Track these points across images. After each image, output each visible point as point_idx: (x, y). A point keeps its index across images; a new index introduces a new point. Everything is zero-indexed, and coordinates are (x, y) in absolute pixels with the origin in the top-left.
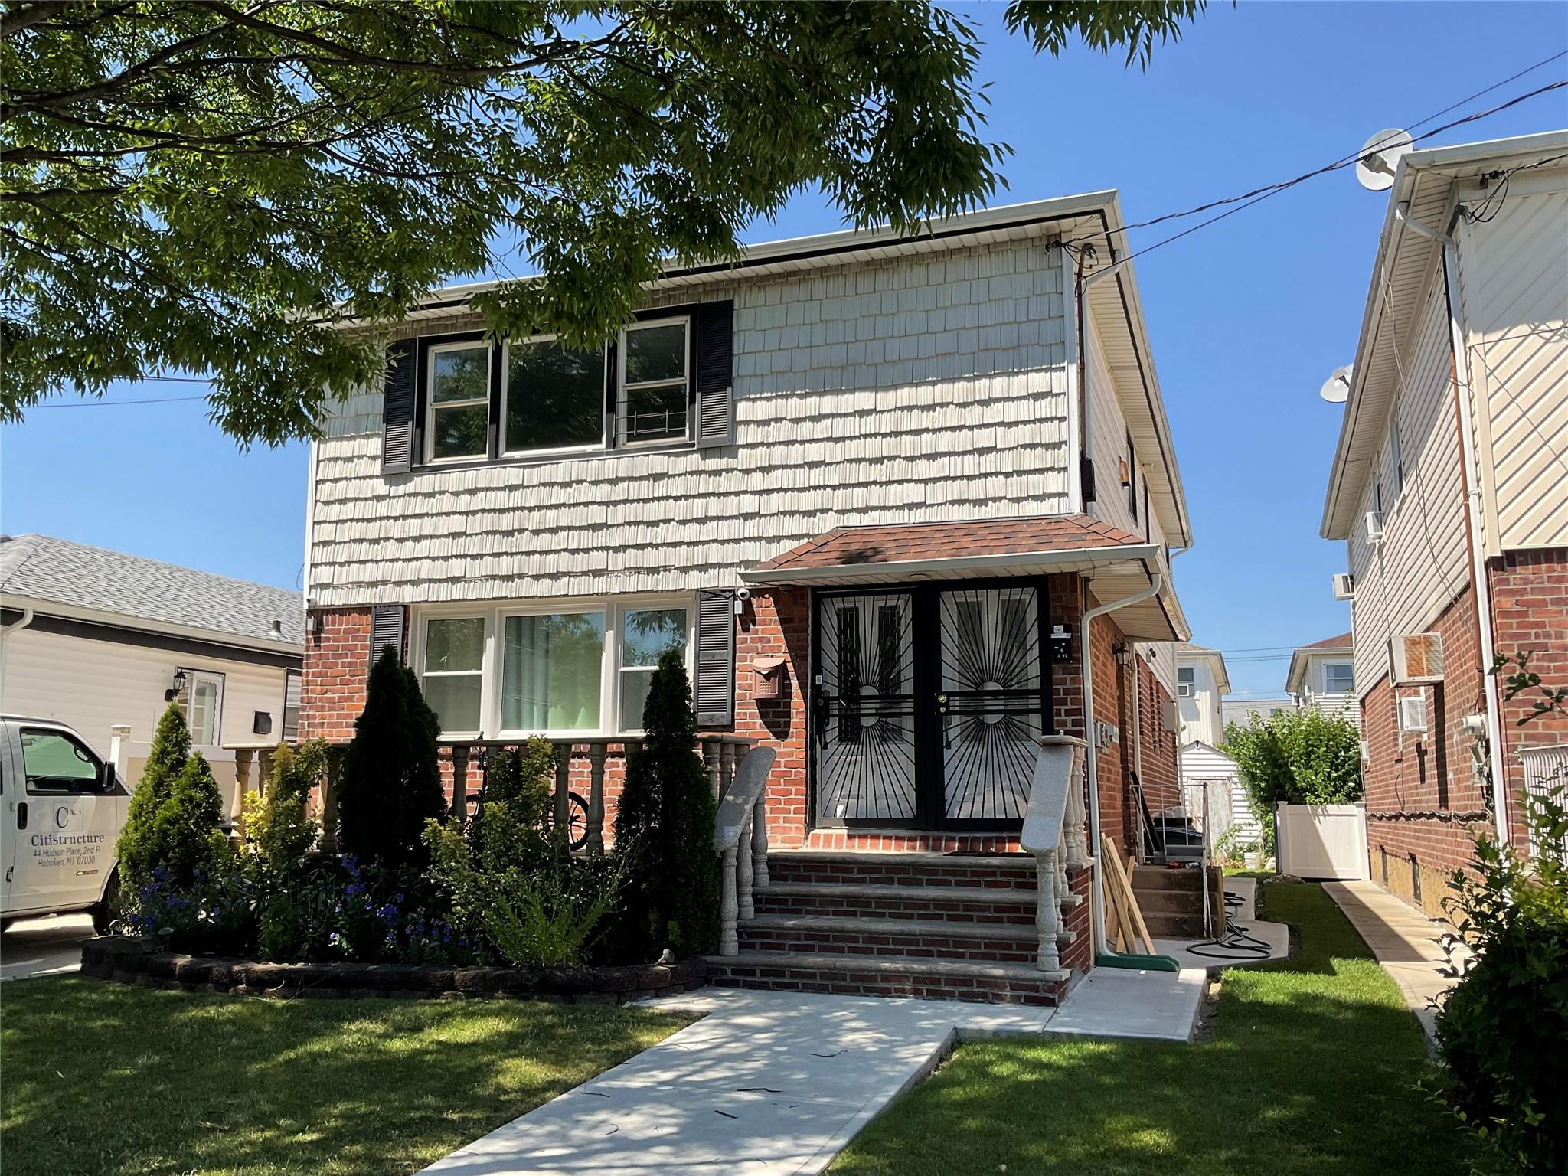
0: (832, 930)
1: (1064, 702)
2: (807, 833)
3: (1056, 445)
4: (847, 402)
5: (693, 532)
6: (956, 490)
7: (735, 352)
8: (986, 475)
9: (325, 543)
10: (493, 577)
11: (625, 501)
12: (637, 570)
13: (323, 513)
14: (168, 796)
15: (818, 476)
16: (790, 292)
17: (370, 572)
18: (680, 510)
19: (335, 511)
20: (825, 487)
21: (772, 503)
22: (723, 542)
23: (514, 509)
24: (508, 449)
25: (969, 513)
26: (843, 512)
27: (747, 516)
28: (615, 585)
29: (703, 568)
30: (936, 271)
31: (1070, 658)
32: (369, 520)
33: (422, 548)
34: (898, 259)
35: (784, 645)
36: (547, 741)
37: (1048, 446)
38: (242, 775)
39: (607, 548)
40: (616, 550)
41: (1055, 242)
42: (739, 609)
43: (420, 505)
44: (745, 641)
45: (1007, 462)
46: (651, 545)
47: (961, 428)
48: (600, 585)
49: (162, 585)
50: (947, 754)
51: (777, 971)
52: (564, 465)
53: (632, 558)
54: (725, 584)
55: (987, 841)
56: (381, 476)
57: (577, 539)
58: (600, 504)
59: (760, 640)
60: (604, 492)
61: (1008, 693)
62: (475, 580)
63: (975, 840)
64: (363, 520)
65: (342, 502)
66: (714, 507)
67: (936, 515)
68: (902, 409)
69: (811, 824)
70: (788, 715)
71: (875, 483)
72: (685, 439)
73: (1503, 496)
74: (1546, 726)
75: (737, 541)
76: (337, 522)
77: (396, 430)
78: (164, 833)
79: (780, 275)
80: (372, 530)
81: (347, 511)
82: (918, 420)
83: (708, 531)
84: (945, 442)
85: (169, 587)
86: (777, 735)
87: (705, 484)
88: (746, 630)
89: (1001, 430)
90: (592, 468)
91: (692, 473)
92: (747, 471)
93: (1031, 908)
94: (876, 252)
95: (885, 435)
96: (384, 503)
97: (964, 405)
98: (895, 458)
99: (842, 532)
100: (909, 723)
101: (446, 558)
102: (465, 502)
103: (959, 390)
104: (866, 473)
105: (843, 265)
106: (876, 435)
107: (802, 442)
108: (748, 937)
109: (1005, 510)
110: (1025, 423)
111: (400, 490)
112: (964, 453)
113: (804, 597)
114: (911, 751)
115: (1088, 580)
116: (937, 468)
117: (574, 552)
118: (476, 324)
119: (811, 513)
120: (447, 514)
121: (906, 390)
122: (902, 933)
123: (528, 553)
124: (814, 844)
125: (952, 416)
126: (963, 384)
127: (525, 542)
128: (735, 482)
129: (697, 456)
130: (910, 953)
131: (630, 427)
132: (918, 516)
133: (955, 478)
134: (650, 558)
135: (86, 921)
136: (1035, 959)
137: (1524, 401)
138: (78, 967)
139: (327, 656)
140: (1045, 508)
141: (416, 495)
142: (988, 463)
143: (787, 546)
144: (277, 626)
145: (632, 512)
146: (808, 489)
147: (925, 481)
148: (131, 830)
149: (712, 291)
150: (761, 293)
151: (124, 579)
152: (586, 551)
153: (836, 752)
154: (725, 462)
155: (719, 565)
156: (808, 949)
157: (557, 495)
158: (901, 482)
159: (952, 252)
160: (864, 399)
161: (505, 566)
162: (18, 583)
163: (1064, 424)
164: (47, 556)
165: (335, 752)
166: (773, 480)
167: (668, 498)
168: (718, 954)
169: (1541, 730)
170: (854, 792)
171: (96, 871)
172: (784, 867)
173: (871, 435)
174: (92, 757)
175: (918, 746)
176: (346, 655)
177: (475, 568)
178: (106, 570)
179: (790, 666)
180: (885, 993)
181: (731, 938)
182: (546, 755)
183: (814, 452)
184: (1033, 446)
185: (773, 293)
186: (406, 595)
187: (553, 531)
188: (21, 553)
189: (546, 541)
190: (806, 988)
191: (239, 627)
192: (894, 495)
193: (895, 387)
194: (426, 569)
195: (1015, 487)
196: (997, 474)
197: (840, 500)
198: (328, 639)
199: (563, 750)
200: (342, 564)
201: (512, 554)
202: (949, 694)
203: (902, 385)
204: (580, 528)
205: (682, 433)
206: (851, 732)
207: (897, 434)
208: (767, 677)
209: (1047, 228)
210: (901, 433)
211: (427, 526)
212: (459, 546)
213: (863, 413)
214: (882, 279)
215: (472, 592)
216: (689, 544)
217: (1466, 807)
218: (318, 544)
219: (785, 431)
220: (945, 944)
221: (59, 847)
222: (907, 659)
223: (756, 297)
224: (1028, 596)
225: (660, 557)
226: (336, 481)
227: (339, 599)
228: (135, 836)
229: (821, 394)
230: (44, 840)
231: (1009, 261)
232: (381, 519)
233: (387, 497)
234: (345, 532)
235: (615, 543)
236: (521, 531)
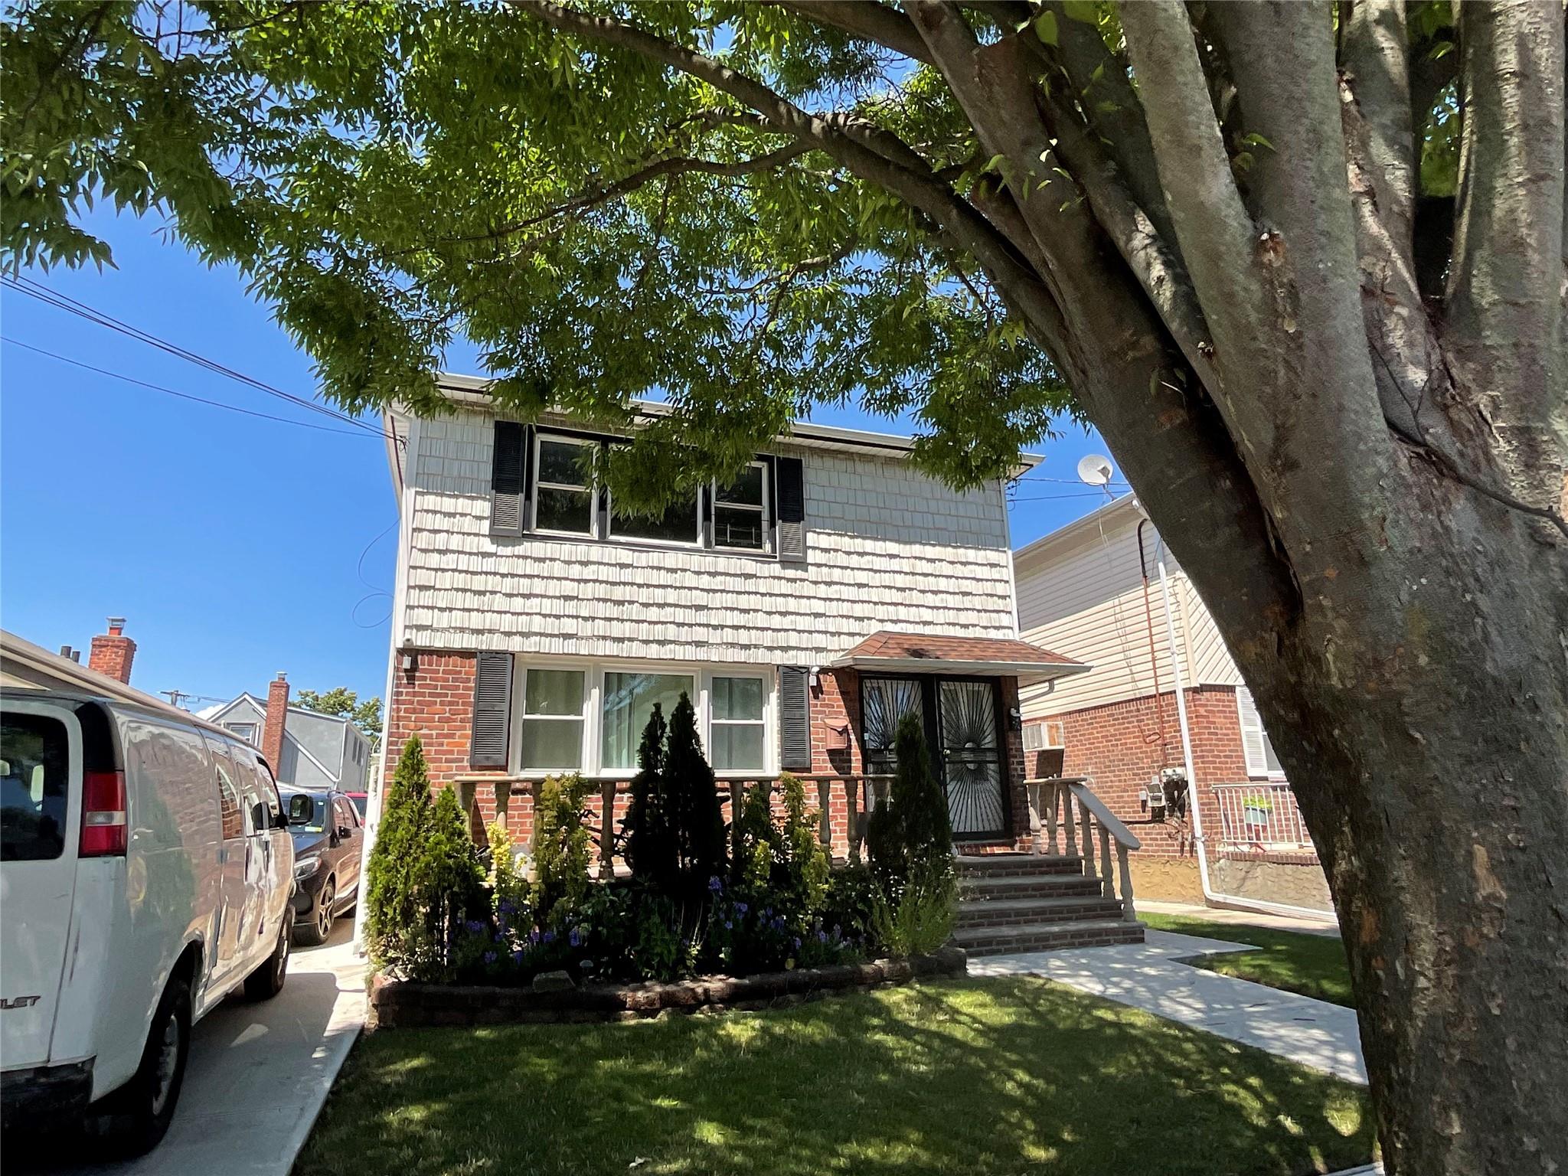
1: (1014, 757)
3: (1004, 597)
4: (881, 547)
5: (776, 621)
6: (951, 616)
7: (805, 496)
8: (968, 609)
9: (423, 588)
10: (604, 638)
11: (722, 591)
12: (733, 645)
13: (419, 559)
15: (864, 594)
16: (840, 465)
17: (475, 620)
18: (768, 603)
19: (434, 560)
21: (833, 608)
22: (799, 632)
23: (625, 584)
24: (615, 533)
25: (959, 632)
26: (882, 621)
27: (816, 615)
28: (714, 655)
29: (785, 649)
32: (474, 573)
33: (533, 605)
35: (845, 711)
37: (1000, 597)
39: (708, 626)
40: (715, 627)
42: (813, 682)
43: (521, 567)
44: (816, 706)
45: (978, 603)
46: (744, 627)
47: (951, 577)
48: (701, 654)
50: (948, 789)
52: (671, 554)
53: (729, 635)
54: (801, 662)
56: (490, 536)
57: (680, 615)
58: (702, 590)
59: (827, 706)
60: (705, 581)
61: (979, 750)
62: (588, 638)
64: (467, 572)
65: (443, 552)
66: (792, 605)
67: (940, 631)
68: (916, 558)
70: (850, 761)
71: (901, 604)
72: (766, 551)
73: (1197, 658)
75: (810, 632)
76: (437, 570)
77: (505, 498)
79: (834, 451)
80: (477, 583)
81: (449, 561)
82: (926, 567)
83: (787, 622)
84: (943, 584)
87: (785, 587)
88: (817, 698)
89: (973, 582)
90: (694, 561)
91: (774, 578)
92: (816, 583)
95: (905, 573)
96: (491, 560)
97: (952, 563)
98: (913, 589)
99: (882, 635)
101: (557, 617)
102: (576, 571)
103: (949, 553)
104: (896, 596)
105: (874, 455)
106: (900, 572)
107: (853, 569)
109: (978, 633)
110: (986, 580)
111: (508, 551)
112: (954, 593)
113: (853, 677)
116: (938, 600)
117: (679, 625)
119: (861, 619)
120: (559, 579)
121: (917, 546)
123: (638, 622)
125: (945, 569)
126: (950, 549)
129: (778, 566)
131: (718, 534)
133: (949, 609)
134: (743, 637)
139: (423, 694)
140: (1001, 635)
141: (525, 557)
142: (968, 602)
143: (849, 643)
145: (729, 600)
146: (858, 602)
147: (932, 608)
149: (787, 450)
150: (821, 460)
152: (691, 625)
154: (800, 574)
155: (798, 649)
157: (664, 578)
158: (917, 606)
160: (892, 547)
161: (616, 629)
163: (1007, 585)
166: (833, 592)
167: (756, 593)
173: (896, 572)
176: (446, 695)
177: (587, 629)
179: (849, 726)
183: (862, 577)
184: (991, 595)
185: (829, 462)
186: (515, 644)
187: (661, 606)
189: (653, 614)
192: (912, 614)
193: (911, 543)
194: (537, 624)
195: (984, 619)
196: (973, 610)
197: (881, 612)
200: (442, 610)
201: (623, 621)
203: (915, 543)
204: (685, 607)
205: (765, 547)
207: (913, 574)
210: (916, 574)
211: (538, 586)
212: (571, 608)
213: (891, 556)
215: (584, 648)
216: (774, 630)
218: (414, 587)
223: (818, 462)
224: (985, 690)
225: (754, 637)
226: (436, 532)
227: (440, 642)
229: (864, 538)
232: (487, 573)
233: (495, 555)
234: (445, 580)
235: (714, 622)
236: (631, 602)
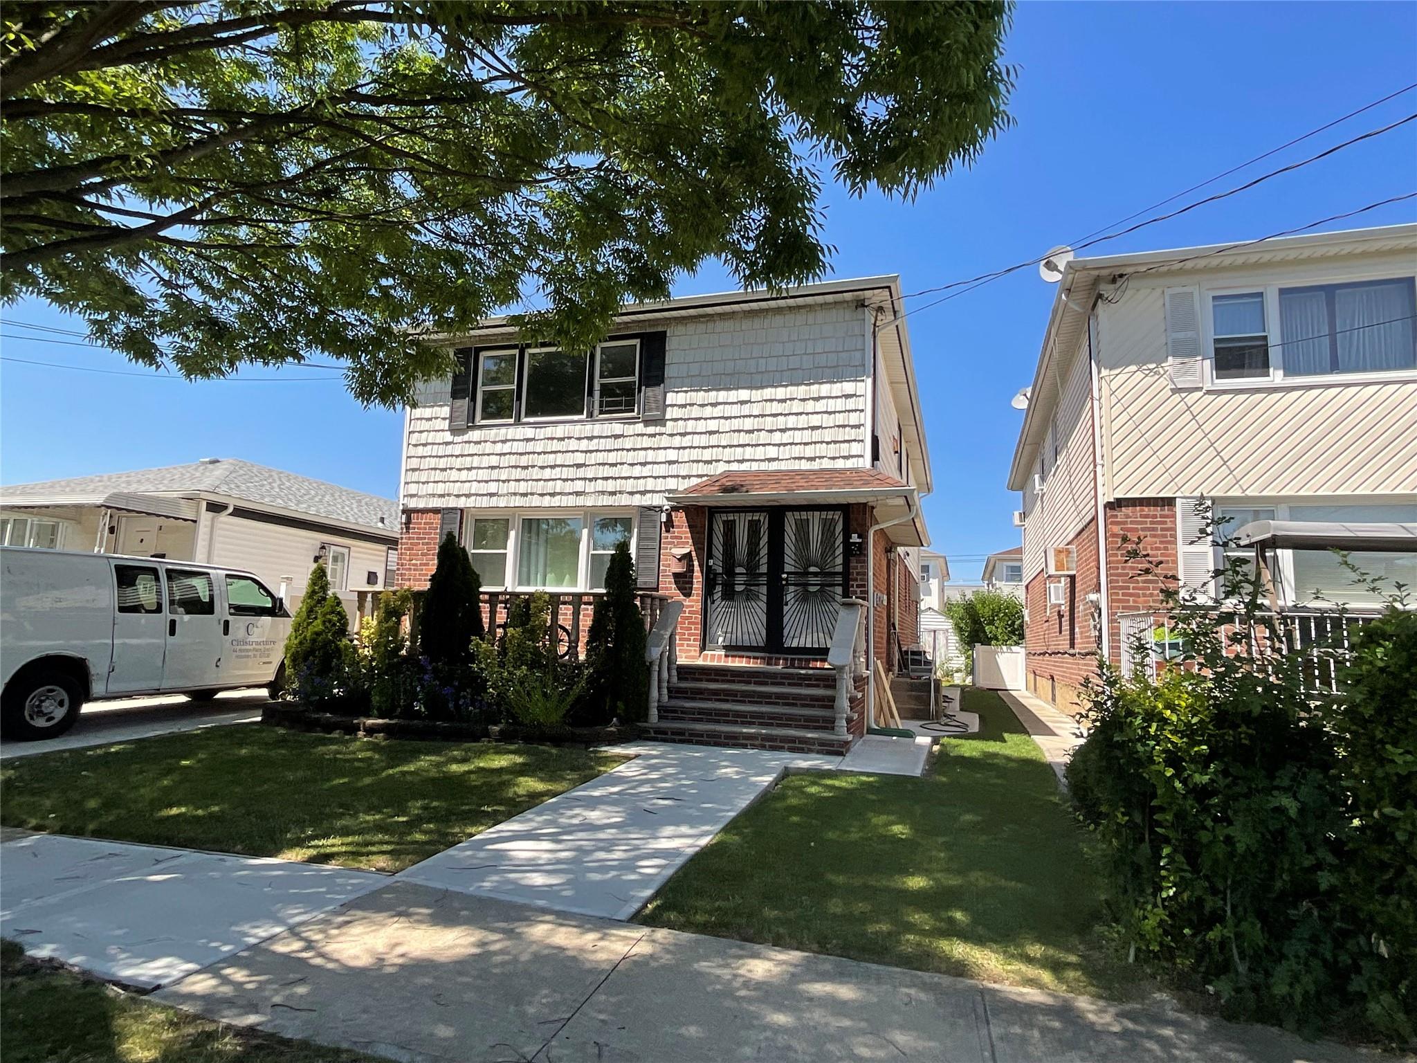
0: (715, 710)
1: (856, 580)
2: (701, 653)
3: (858, 427)
4: (733, 395)
5: (637, 471)
6: (797, 452)
7: (667, 362)
8: (815, 443)
9: (414, 470)
10: (515, 494)
11: (597, 451)
12: (603, 493)
13: (412, 451)
14: (316, 618)
15: (714, 440)
16: (701, 328)
17: (440, 488)
18: (630, 457)
20: (718, 446)
21: (685, 455)
22: (655, 478)
23: (529, 453)
24: (526, 416)
25: (805, 465)
26: (729, 462)
27: (671, 463)
28: (589, 501)
29: (643, 493)
30: (790, 318)
31: (861, 553)
32: (441, 457)
33: (472, 475)
34: (767, 310)
35: (690, 541)
36: (546, 593)
37: (853, 427)
38: (361, 607)
39: (585, 479)
40: (591, 480)
41: (861, 304)
42: (664, 518)
43: (473, 449)
44: (667, 538)
45: (828, 435)
46: (612, 478)
47: (801, 414)
48: (580, 501)
49: (313, 492)
50: (786, 608)
51: (681, 732)
52: (560, 428)
53: (600, 485)
54: (656, 503)
55: (808, 661)
56: (449, 430)
57: (567, 473)
58: (582, 452)
59: (676, 537)
60: (584, 445)
61: (822, 573)
62: (505, 495)
63: (799, 659)
64: (437, 457)
65: (424, 445)
66: (651, 456)
67: (783, 466)
68: (766, 401)
69: (703, 648)
70: (692, 583)
71: (748, 445)
72: (635, 414)
73: (1116, 467)
74: (1135, 601)
75: (664, 477)
76: (421, 457)
77: (459, 403)
78: (314, 641)
79: (695, 317)
80: (442, 463)
81: (427, 450)
82: (776, 408)
83: (646, 471)
84: (791, 421)
85: (317, 494)
86: (684, 595)
87: (646, 442)
88: (668, 531)
89: (825, 416)
90: (577, 430)
91: (638, 435)
92: (672, 435)
93: (832, 699)
94: (754, 306)
95: (755, 416)
96: (450, 447)
97: (804, 400)
98: (761, 430)
99: (727, 474)
100: (764, 590)
101: (486, 482)
102: (499, 448)
103: (801, 391)
104: (744, 438)
105: (733, 312)
106: (750, 416)
107: (706, 419)
108: (664, 711)
109: (826, 464)
110: (840, 412)
111: (458, 439)
112: (803, 429)
113: (703, 513)
114: (764, 607)
115: (873, 508)
116: (786, 437)
117: (565, 480)
118: (509, 340)
119: (709, 462)
120: (488, 455)
121: (769, 389)
122: (755, 712)
123: (537, 480)
124: (705, 659)
125: (796, 407)
126: (803, 387)
127: (536, 473)
128: (665, 441)
129: (642, 425)
130: (761, 724)
131: (601, 406)
132: (774, 466)
133: (796, 444)
134: (610, 486)
135: (264, 692)
136: (833, 728)
137: (1131, 410)
138: (259, 719)
139: (413, 538)
140: (850, 464)
141: (470, 442)
142: (816, 436)
143: (695, 481)
144: (382, 520)
145: (601, 457)
146: (708, 447)
147: (779, 445)
148: (293, 638)
149: (654, 325)
150: (684, 328)
151: (289, 488)
152: (572, 480)
153: (719, 605)
154: (658, 429)
155: (653, 492)
156: (700, 720)
157: (556, 445)
158: (764, 445)
159: (799, 307)
160: (744, 394)
161: (523, 487)
162: (224, 488)
163: (862, 414)
164: (242, 472)
165: (418, 595)
166: (686, 441)
167: (623, 450)
168: (646, 722)
169: (1131, 604)
170: (730, 630)
171: (270, 663)
172: (687, 672)
173: (746, 416)
174: (269, 594)
175: (768, 604)
176: (425, 538)
177: (504, 488)
178: (278, 482)
179: (694, 554)
180: (745, 746)
181: (654, 712)
182: (545, 601)
183: (713, 425)
184: (844, 426)
185: (691, 328)
186: (462, 503)
187: (553, 467)
188: (226, 469)
189: (547, 473)
190: (698, 743)
191: (360, 520)
192: (760, 453)
193: (762, 387)
194: (475, 488)
195: (832, 450)
196: (822, 442)
197: (727, 454)
198: (414, 528)
199: (555, 599)
200: (423, 483)
201: (527, 480)
202: (788, 573)
203: (767, 387)
204: (569, 466)
205: (633, 411)
206: (729, 595)
207: (763, 416)
208: (679, 560)
209: (857, 296)
210: (766, 415)
211: (476, 461)
212: (495, 474)
213: (743, 403)
214: (757, 322)
215: (502, 502)
216: (635, 478)
217: (1085, 648)
218: (409, 470)
219: (696, 412)
220: (781, 719)
221: (248, 647)
222: (764, 551)
223: (680, 329)
224: (838, 516)
225: (619, 485)
226: (421, 432)
227: (421, 504)
228: (296, 642)
229: (718, 390)
230: (239, 643)
231: (833, 314)
232: (448, 456)
233: (452, 443)
234: (426, 463)
235: (590, 476)
236: (533, 467)
